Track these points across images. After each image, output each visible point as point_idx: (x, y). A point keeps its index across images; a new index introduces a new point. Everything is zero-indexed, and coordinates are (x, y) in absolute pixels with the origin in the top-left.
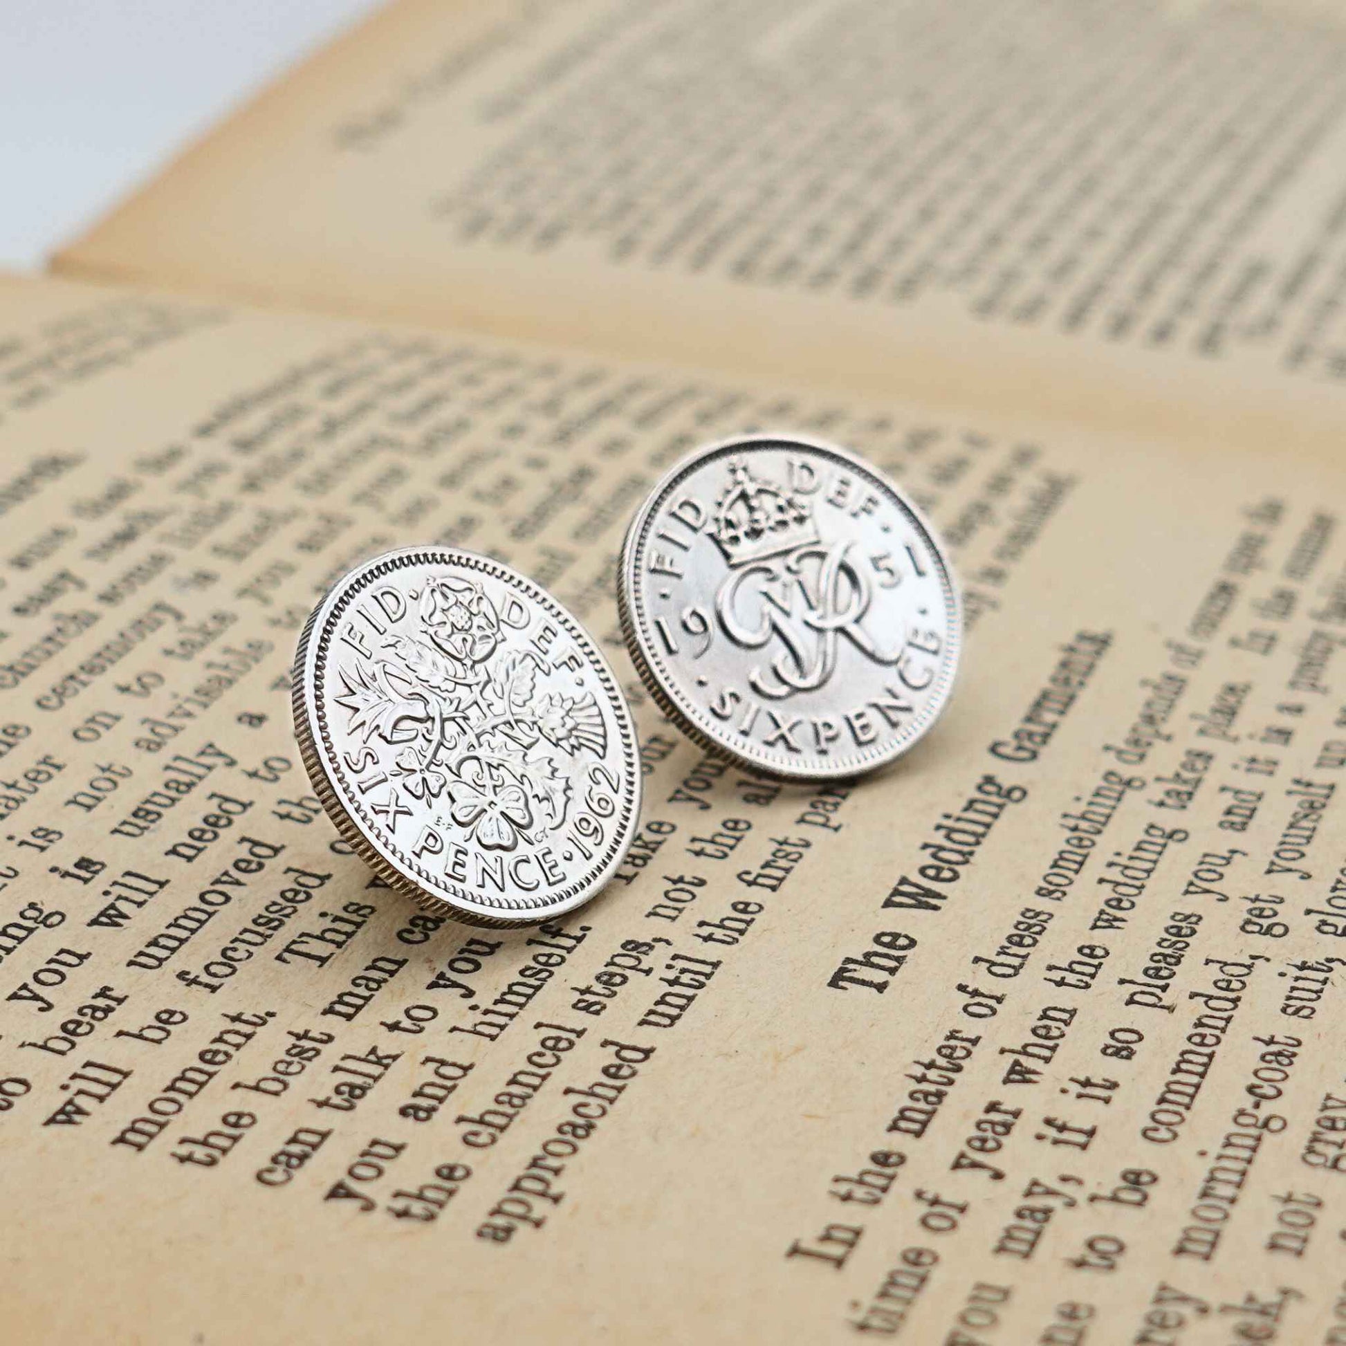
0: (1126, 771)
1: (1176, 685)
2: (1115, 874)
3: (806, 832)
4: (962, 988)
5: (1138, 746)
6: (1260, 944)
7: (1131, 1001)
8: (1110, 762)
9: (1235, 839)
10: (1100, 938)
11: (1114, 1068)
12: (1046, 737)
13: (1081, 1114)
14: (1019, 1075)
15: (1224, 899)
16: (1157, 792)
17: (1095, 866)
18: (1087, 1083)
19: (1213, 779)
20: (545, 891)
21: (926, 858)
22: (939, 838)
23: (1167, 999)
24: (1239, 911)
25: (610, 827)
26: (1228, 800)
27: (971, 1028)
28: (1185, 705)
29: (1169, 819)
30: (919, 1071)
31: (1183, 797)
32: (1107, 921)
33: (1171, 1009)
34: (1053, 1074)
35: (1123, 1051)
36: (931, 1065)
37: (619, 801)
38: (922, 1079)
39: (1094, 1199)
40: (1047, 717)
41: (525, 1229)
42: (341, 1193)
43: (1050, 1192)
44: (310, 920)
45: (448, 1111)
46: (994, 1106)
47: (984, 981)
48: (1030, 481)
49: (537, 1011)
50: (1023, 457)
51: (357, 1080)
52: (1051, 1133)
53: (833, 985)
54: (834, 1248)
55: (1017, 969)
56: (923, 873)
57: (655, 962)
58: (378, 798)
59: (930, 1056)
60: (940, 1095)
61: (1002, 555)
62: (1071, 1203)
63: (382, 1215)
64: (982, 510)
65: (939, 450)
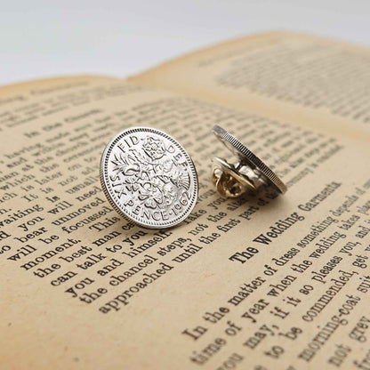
0: (334, 217)
1: (355, 198)
2: (322, 243)
3: (240, 219)
4: (266, 266)
5: (340, 212)
6: (357, 269)
7: (313, 278)
8: (331, 215)
9: (359, 240)
10: (311, 259)
11: (302, 296)
12: (315, 206)
13: (286, 307)
14: (273, 293)
15: (351, 255)
16: (341, 224)
17: (317, 240)
18: (292, 299)
19: (357, 223)
20: (161, 222)
21: (270, 231)
22: (276, 226)
23: (324, 279)
24: (354, 258)
25: (185, 208)
26: (361, 229)
27: (264, 277)
28: (356, 204)
29: (342, 232)
30: (244, 287)
31: (348, 226)
32: (314, 255)
33: (324, 282)
34: (282, 295)
35: (305, 292)
36: (249, 286)
37: (189, 202)
38: (245, 289)
39: (280, 334)
40: (317, 201)
41: (113, 310)
42: (70, 290)
43: (268, 329)
44: (102, 219)
45: (110, 274)
46: (261, 301)
47: (273, 265)
48: (332, 146)
49: (148, 252)
50: (332, 140)
51: (91, 261)
52: (275, 312)
53: (230, 259)
54: (196, 334)
55: (284, 264)
56: (268, 234)
57: (185, 245)
58: (118, 188)
59: (249, 283)
60: (247, 295)
61: (318, 161)
62: (273, 334)
63: (77, 299)
64: (317, 150)
65: (311, 137)
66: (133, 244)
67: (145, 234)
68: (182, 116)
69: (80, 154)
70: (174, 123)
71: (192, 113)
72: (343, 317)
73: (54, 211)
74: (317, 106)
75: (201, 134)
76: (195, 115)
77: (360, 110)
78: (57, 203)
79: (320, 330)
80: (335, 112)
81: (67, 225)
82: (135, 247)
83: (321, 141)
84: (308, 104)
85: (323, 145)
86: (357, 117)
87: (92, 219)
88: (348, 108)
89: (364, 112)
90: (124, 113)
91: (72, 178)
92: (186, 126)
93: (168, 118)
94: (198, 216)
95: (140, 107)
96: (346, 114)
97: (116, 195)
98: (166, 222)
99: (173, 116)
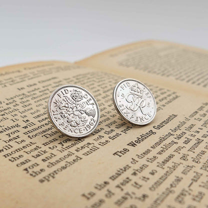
0: (172, 133)
1: (184, 123)
2: (164, 147)
3: (122, 133)
4: (132, 159)
5: (175, 130)
6: (182, 161)
7: (158, 166)
8: (170, 131)
9: (185, 145)
10: (157, 155)
11: (150, 176)
12: (162, 127)
13: (140, 182)
14: (135, 174)
15: (180, 153)
16: (175, 136)
17: (162, 145)
18: (144, 178)
19: (185, 136)
20: (79, 134)
21: (137, 139)
22: (140, 137)
23: (164, 167)
24: (181, 155)
25: (92, 127)
26: (186, 139)
27: (130, 165)
28: (185, 126)
29: (176, 141)
30: (119, 170)
31: (179, 137)
32: (160, 153)
33: (163, 169)
34: (139, 175)
35: (153, 174)
36: (121, 169)
37: (95, 124)
38: (119, 171)
39: (136, 198)
40: (164, 124)
41: (46, 181)
42: (26, 170)
43: (129, 195)
44: (49, 132)
45: (48, 161)
46: (128, 178)
47: (136, 159)
48: (174, 96)
49: (70, 150)
50: (174, 93)
51: (40, 154)
52: (134, 184)
53: (114, 154)
54: (89, 196)
55: (142, 158)
56: (135, 141)
57: (90, 146)
58: (56, 116)
59: (122, 168)
60: (120, 174)
61: (166, 103)
62: (132, 198)
63: (28, 174)
64: (166, 98)
65: (163, 91)
66: (63, 145)
67: (70, 140)
68: (98, 81)
69: (43, 99)
70: (93, 84)
71: (103, 79)
72: (173, 189)
73: (26, 127)
74: (168, 76)
75: (106, 89)
76: (104, 80)
77: (190, 78)
78: (27, 123)
79: (159, 196)
80: (177, 79)
81: (31, 135)
82: (64, 147)
83: (168, 93)
84: (163, 75)
85: (169, 95)
86: (188, 81)
87: (44, 132)
88: (184, 77)
89: (192, 79)
90: (69, 79)
91: (38, 111)
92: (99, 86)
93: (90, 82)
94: (99, 131)
95: (78, 76)
96: (183, 80)
97: (55, 119)
98: (81, 134)
99: (93, 81)
